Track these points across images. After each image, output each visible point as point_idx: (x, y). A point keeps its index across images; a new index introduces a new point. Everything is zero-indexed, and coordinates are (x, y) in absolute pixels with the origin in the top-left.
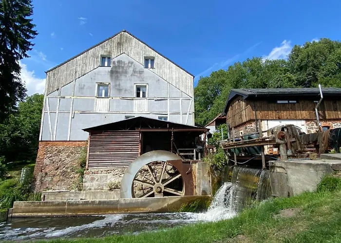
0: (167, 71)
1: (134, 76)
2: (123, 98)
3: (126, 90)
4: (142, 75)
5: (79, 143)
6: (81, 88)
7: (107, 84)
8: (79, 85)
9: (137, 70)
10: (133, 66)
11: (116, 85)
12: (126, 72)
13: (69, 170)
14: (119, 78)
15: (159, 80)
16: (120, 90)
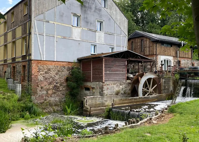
0: (114, 13)
1: (96, 12)
2: (90, 30)
3: (91, 23)
4: (100, 12)
5: (63, 63)
6: (61, 16)
7: (79, 15)
8: (60, 13)
9: (98, 8)
10: (95, 4)
11: (85, 18)
12: (91, 8)
13: (59, 85)
14: (86, 12)
15: (110, 19)
16: (87, 22)
